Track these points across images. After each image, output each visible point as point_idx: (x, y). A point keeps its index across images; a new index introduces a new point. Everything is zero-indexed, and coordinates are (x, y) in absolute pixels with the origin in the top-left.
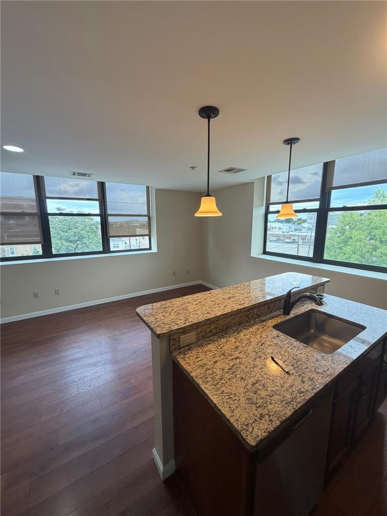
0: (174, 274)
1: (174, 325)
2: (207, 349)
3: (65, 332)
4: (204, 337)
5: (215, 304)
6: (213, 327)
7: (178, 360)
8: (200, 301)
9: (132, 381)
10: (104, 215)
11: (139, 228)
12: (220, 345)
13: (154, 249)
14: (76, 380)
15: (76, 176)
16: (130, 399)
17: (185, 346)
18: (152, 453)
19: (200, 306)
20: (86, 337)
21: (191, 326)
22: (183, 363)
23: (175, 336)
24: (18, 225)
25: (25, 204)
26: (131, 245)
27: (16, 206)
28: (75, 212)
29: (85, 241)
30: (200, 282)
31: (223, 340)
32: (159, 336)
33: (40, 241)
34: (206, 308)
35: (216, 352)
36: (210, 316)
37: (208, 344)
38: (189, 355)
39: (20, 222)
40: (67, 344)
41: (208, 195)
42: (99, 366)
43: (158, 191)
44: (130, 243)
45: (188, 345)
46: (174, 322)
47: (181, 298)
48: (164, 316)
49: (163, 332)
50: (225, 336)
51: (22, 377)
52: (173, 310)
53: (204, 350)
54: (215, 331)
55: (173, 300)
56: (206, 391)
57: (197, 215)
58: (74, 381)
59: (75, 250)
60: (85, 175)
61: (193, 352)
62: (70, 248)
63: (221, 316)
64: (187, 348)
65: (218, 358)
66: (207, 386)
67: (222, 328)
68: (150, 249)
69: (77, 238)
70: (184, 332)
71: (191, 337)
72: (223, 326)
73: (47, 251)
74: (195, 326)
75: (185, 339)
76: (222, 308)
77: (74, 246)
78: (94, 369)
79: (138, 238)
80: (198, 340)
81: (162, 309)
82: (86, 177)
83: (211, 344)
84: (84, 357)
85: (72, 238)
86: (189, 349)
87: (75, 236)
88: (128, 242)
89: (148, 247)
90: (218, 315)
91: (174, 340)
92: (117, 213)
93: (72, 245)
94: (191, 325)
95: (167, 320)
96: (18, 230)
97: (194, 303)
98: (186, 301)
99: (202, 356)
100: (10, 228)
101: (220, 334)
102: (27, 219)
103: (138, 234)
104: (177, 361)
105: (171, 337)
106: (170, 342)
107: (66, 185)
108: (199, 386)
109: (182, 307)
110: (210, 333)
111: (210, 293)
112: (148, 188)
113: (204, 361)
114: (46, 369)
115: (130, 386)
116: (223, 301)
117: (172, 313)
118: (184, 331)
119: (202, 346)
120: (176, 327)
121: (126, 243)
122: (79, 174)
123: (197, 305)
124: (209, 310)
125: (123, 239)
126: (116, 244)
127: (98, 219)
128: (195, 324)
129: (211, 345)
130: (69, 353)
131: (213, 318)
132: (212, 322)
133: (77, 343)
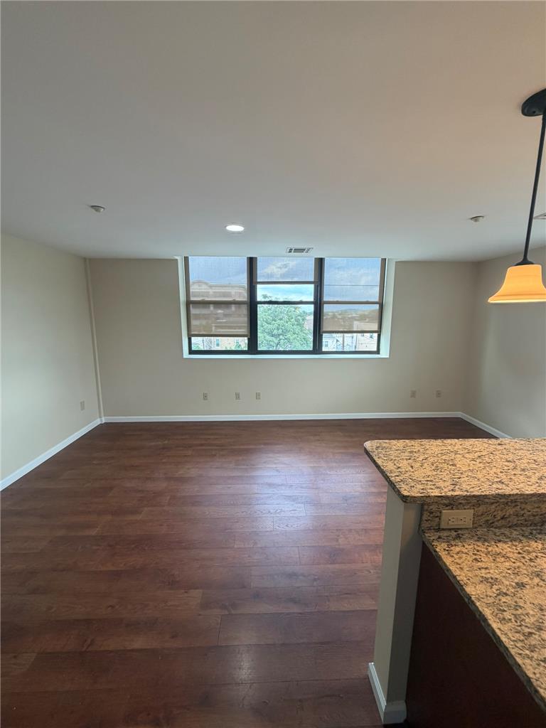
0: (413, 394)
1: (433, 487)
2: (498, 550)
3: (262, 446)
4: (489, 525)
5: (515, 468)
6: (511, 511)
7: (437, 550)
8: (479, 454)
9: (340, 541)
10: (318, 304)
11: (358, 320)
12: (529, 553)
13: (385, 353)
14: (272, 511)
15: (292, 254)
16: (337, 566)
17: (450, 530)
18: (367, 668)
19: (481, 465)
20: (285, 459)
21: (466, 498)
22: (447, 560)
23: (434, 507)
24: (225, 315)
25: (233, 291)
26: (345, 344)
27: (225, 295)
28: (281, 300)
29: (289, 335)
30: (459, 414)
31: (534, 544)
32: (405, 499)
33: (246, 333)
34: (494, 470)
35: (518, 564)
36: (507, 491)
37: (500, 541)
38: (458, 549)
39: (227, 311)
40: (265, 462)
41: (525, 262)
42: (299, 503)
43: (401, 265)
44: (343, 341)
45: (456, 530)
46: (431, 481)
47: (439, 441)
48: (412, 467)
49: (413, 495)
50: (539, 536)
51: (220, 487)
52: (426, 459)
53: (490, 549)
54: (514, 520)
55: (425, 442)
56: (504, 639)
57: (492, 300)
58: (269, 512)
59: (277, 346)
60: (302, 250)
61: (467, 546)
62: (272, 343)
63: (532, 495)
64: (454, 534)
65: (526, 580)
66: (506, 628)
67: (532, 518)
68: (378, 352)
69: (280, 331)
70: (450, 504)
71: (464, 517)
72: (534, 516)
73: (253, 348)
74: (474, 501)
75: (451, 517)
76: (534, 479)
77: (276, 341)
78: (293, 505)
79: (355, 335)
80: (476, 526)
81: (406, 454)
82: (304, 254)
83: (505, 542)
84: (282, 485)
85: (275, 332)
86: (458, 537)
87: (278, 329)
88: (341, 339)
89: (375, 349)
90: (527, 492)
91: (431, 513)
92: (335, 300)
93: (274, 339)
94: (466, 496)
95: (418, 475)
96: (224, 321)
97: (467, 455)
98: (449, 448)
99: (486, 561)
100: (218, 319)
101: (528, 530)
102: (233, 308)
103: (355, 329)
104: (435, 551)
105: (426, 507)
106: (422, 515)
107: (274, 267)
108: (485, 620)
109: (444, 457)
110: (503, 522)
111: (499, 444)
112: (384, 261)
113: (491, 571)
114: (241, 486)
115: (337, 547)
116: (531, 466)
117: (426, 465)
118: (452, 502)
119: (485, 540)
120: (436, 493)
121: (337, 341)
122: (297, 250)
123: (473, 460)
124: (503, 476)
125: (334, 335)
126: (329, 342)
127: (311, 308)
128: (474, 496)
129: (505, 546)
130: (266, 473)
131: (513, 495)
132: (512, 502)
133: (275, 463)
